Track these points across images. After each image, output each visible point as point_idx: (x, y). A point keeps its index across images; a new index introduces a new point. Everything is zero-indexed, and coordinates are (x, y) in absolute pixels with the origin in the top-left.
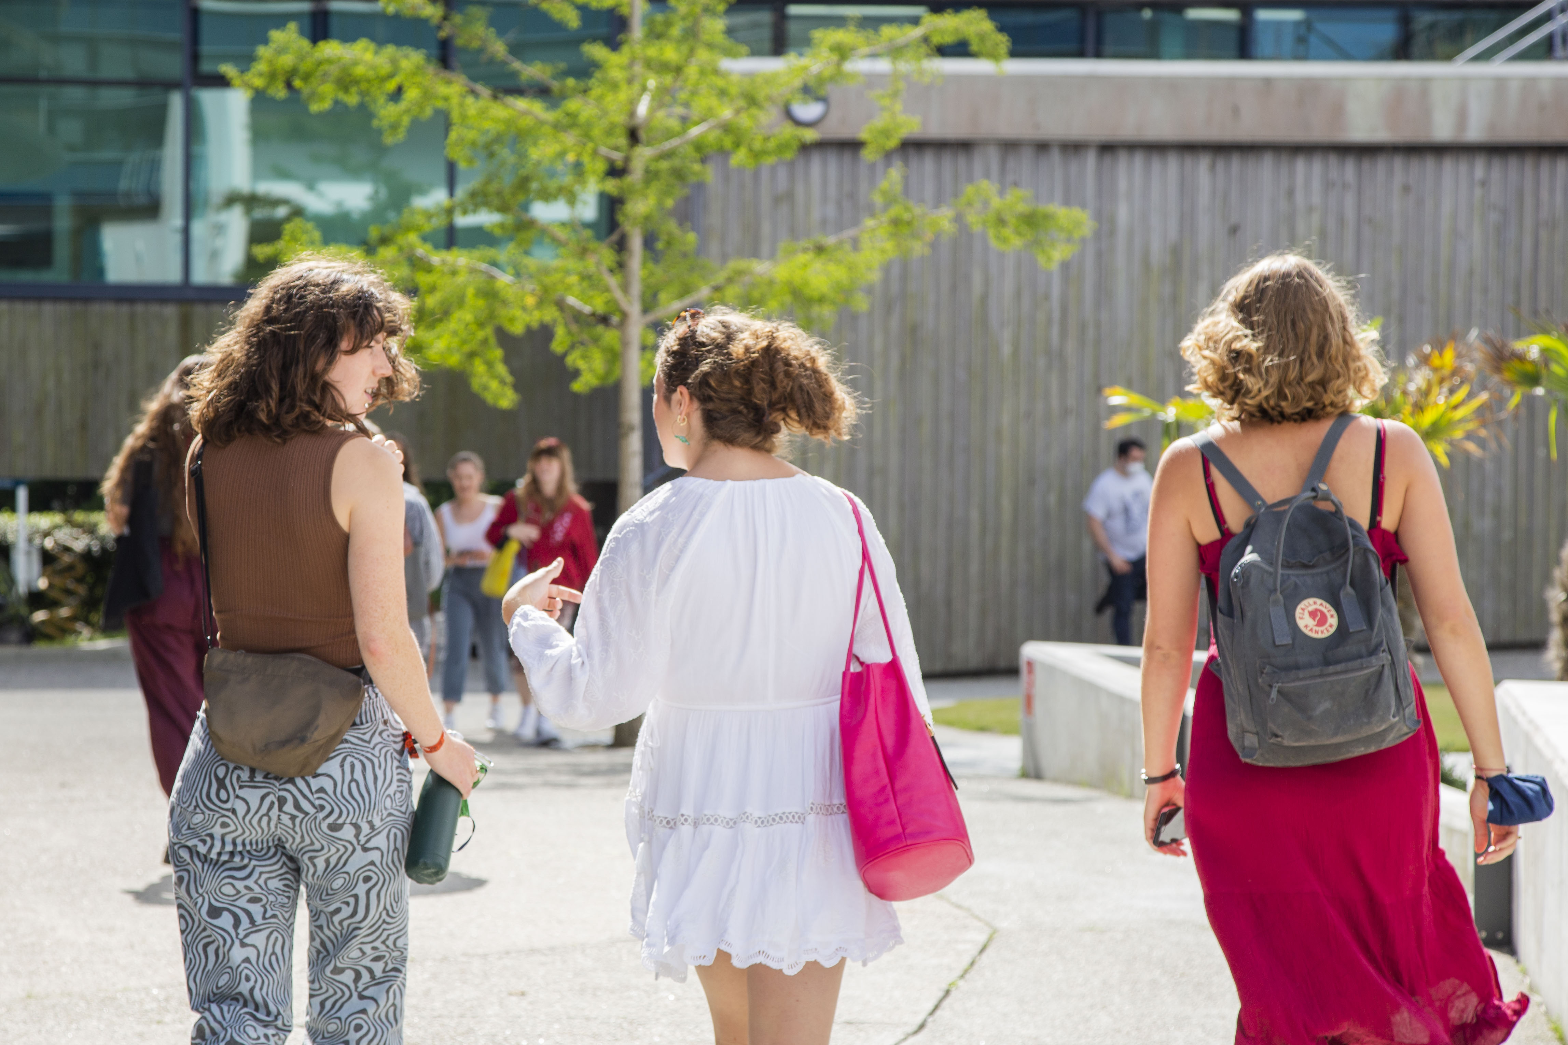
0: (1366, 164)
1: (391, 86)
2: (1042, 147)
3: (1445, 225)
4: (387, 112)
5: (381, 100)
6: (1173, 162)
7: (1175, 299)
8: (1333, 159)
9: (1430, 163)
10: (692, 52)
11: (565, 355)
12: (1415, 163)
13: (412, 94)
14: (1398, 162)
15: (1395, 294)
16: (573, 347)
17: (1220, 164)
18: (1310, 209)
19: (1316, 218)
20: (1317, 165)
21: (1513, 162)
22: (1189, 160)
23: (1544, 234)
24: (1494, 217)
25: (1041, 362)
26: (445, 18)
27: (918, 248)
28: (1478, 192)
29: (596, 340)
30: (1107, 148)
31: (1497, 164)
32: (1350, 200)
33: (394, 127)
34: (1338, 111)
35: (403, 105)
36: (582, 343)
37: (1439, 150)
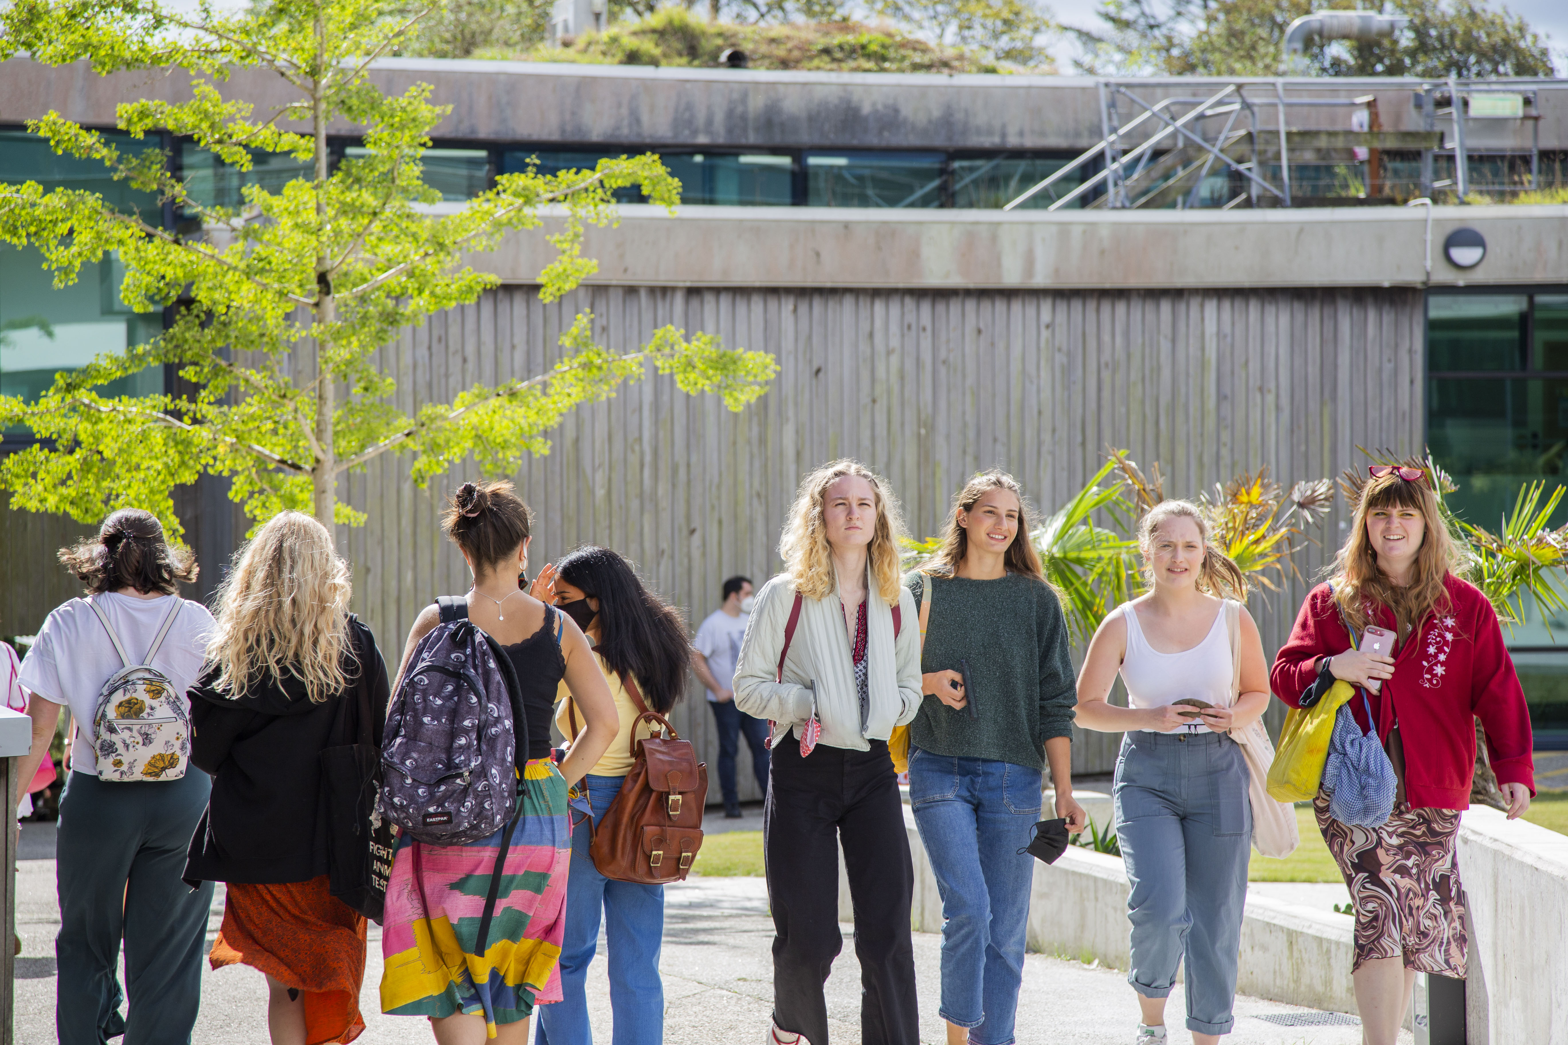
0: (941, 307)
1: (63, 229)
2: (631, 291)
3: (1015, 367)
4: (58, 256)
5: (53, 243)
6: (757, 304)
7: (762, 441)
8: (909, 302)
9: (1000, 305)
10: (388, 197)
11: (243, 502)
12: (986, 305)
13: (83, 237)
14: (971, 305)
15: (971, 434)
16: (251, 494)
17: (803, 307)
18: (889, 353)
19: (894, 360)
20: (895, 307)
21: (1077, 305)
22: (773, 303)
23: (1106, 375)
24: (1060, 359)
25: (635, 504)
26: (120, 160)
27: (606, 392)
28: (1045, 334)
29: (276, 489)
30: (694, 292)
31: (1062, 306)
32: (926, 343)
33: (66, 270)
34: (914, 256)
35: (74, 249)
36: (261, 492)
37: (1009, 294)
